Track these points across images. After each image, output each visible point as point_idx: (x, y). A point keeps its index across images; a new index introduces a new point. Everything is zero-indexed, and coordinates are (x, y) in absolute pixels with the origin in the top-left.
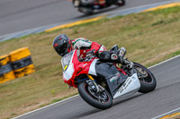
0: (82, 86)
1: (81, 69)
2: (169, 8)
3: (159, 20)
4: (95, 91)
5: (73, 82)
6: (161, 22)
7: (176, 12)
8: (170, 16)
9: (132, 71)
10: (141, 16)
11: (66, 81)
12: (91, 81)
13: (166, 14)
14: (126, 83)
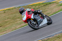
1: (29, 17)
2: (37, 4)
4: (33, 24)
5: (26, 21)
7: (39, 5)
9: (45, 18)
11: (23, 21)
12: (32, 21)
13: (36, 6)
14: (43, 21)
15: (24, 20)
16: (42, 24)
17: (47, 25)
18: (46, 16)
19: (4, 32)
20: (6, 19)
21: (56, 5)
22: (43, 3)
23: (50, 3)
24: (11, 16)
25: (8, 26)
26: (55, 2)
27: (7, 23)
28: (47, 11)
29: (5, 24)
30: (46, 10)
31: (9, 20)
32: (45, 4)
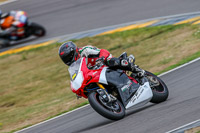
0: (93, 96)
1: (91, 77)
2: (128, 31)
3: (117, 44)
4: (106, 100)
5: (82, 92)
6: (119, 47)
7: (136, 35)
8: (129, 40)
9: (143, 80)
10: (97, 40)
11: (74, 91)
12: (102, 90)
13: (125, 38)
14: (139, 92)
15: (76, 89)
16: (136, 102)
17: (150, 104)
18: (148, 74)
19: (22, 121)
20: (29, 82)
21: (191, 32)
22: (147, 29)
23: (171, 28)
24: (45, 69)
25: (36, 101)
26: (188, 24)
27: (34, 94)
28: (160, 52)
29: (26, 97)
30: (158, 50)
31: (37, 83)
32: (156, 31)
